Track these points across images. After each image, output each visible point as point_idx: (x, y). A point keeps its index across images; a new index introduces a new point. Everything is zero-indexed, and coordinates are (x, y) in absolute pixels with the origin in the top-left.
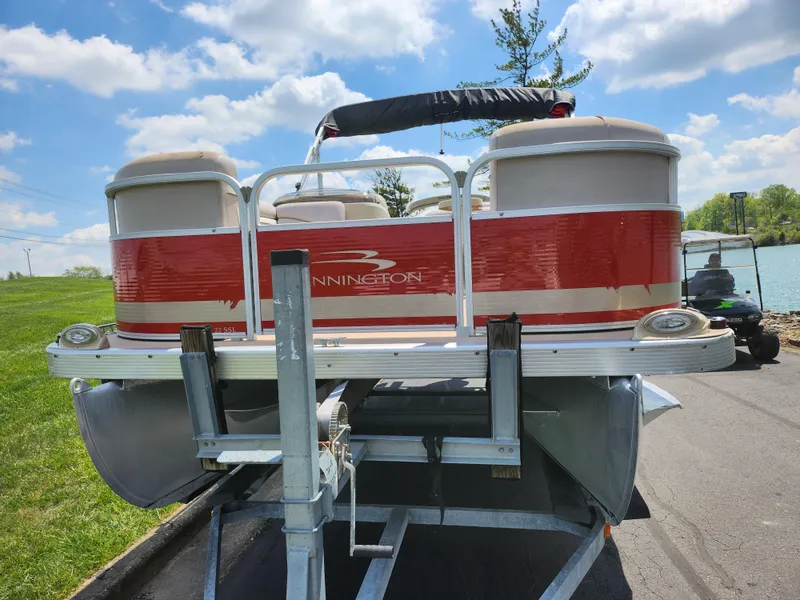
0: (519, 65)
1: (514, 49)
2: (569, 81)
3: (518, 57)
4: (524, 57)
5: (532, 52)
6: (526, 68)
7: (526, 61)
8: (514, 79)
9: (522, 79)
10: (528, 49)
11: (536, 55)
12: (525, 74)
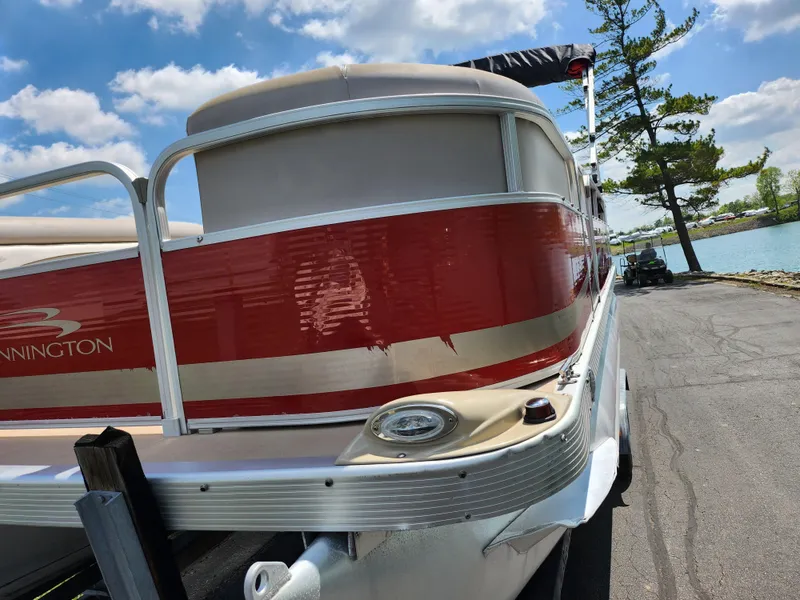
0: (615, 27)
1: (606, 11)
2: (672, 35)
3: (613, 17)
4: (620, 16)
5: (629, 10)
6: (623, 28)
7: (622, 21)
8: (611, 42)
9: (620, 40)
10: (624, 7)
11: (634, 13)
12: (623, 34)
